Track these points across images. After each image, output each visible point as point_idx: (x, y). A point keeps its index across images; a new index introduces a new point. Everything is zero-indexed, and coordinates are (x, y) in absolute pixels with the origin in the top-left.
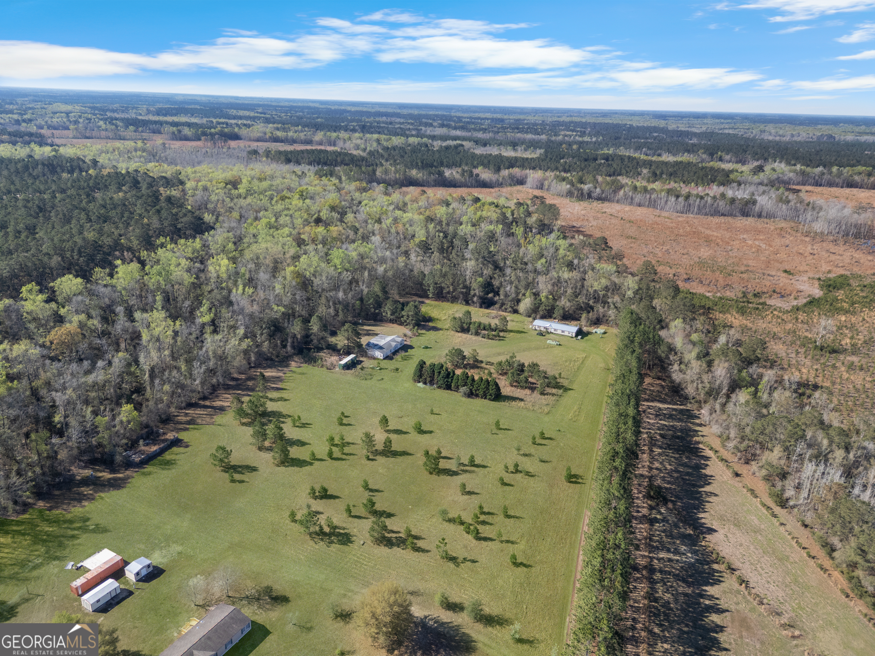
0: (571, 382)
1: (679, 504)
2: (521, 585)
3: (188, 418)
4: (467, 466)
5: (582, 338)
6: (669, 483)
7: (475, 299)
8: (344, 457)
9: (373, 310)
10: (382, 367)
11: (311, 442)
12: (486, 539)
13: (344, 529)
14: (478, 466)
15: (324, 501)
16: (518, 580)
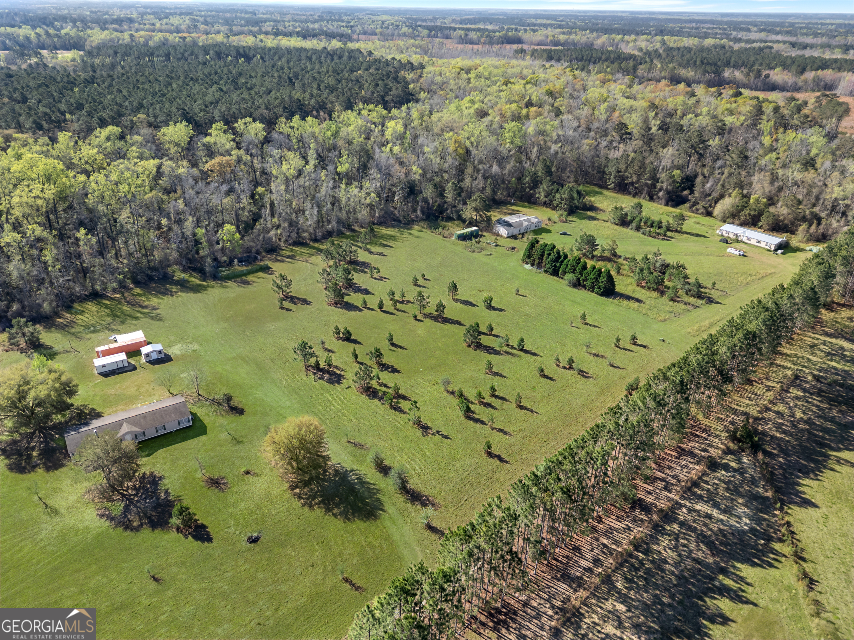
0: (726, 295)
1: (781, 459)
2: (480, 476)
3: (291, 254)
4: (515, 348)
5: (782, 254)
6: (785, 432)
7: (661, 194)
8: (395, 312)
9: (528, 190)
10: (499, 243)
11: (376, 293)
12: (477, 421)
13: (342, 370)
14: (527, 352)
15: (346, 342)
16: (480, 470)
